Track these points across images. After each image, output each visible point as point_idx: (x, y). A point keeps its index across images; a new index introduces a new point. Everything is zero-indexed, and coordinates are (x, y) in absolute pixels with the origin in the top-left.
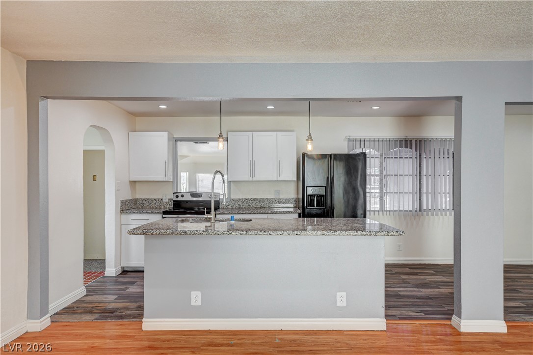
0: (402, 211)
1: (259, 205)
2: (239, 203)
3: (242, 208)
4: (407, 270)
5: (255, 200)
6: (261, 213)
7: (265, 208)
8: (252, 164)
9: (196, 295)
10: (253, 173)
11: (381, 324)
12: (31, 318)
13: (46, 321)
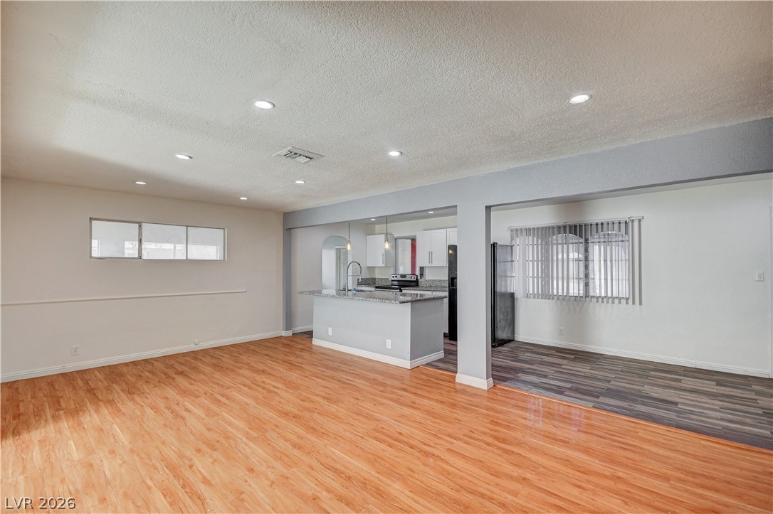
1: (440, 285)
2: (429, 283)
3: (432, 286)
4: (553, 352)
8: (431, 254)
9: (330, 329)
10: (431, 260)
11: (407, 364)
12: (283, 330)
13: (289, 333)
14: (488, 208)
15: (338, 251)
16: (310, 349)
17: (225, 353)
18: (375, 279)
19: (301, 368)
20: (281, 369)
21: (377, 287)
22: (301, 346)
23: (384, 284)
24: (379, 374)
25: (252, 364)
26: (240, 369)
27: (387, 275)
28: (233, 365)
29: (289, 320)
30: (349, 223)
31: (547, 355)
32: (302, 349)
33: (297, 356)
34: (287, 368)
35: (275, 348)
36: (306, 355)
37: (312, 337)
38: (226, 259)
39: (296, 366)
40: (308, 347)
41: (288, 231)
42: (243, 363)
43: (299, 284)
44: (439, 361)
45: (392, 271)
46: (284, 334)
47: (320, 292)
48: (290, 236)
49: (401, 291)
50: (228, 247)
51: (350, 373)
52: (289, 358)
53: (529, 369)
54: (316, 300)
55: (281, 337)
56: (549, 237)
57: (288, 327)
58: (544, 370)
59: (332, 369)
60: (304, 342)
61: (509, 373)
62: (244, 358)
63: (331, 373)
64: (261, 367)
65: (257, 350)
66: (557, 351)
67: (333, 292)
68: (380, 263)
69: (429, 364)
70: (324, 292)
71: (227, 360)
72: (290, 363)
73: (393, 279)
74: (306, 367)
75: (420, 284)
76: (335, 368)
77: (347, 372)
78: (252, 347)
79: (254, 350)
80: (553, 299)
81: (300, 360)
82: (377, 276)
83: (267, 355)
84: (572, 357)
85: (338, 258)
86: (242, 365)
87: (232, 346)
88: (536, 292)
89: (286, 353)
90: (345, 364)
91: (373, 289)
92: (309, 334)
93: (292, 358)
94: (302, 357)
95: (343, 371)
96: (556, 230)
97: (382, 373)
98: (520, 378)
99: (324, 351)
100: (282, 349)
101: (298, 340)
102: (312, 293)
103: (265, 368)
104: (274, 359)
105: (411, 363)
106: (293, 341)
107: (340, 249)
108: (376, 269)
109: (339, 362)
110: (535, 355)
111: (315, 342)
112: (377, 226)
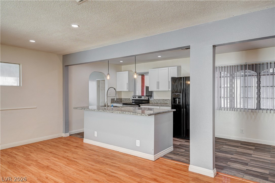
0: (246, 109)
1: (165, 102)
2: (157, 101)
3: (158, 103)
5: (163, 100)
6: (157, 106)
7: (167, 104)
8: (158, 83)
9: (96, 133)
10: (158, 87)
11: (151, 157)
12: (63, 133)
13: (67, 135)
14: (214, 46)
15: (98, 82)
16: (82, 146)
17: (20, 152)
18: (121, 99)
19: (76, 163)
20: (61, 164)
21: (124, 104)
22: (75, 145)
23: (127, 102)
24: (134, 166)
25: (40, 161)
26: (29, 165)
27: (130, 97)
28: (24, 163)
29: (67, 125)
30: (108, 61)
31: (237, 147)
32: (77, 147)
33: (73, 153)
34: (65, 163)
35: (57, 146)
36: (79, 151)
37: (83, 137)
38: (21, 85)
39: (72, 161)
40: (80, 145)
41: (66, 67)
42: (32, 160)
43: (74, 102)
44: (171, 153)
45: (132, 94)
46: (64, 135)
47: (88, 108)
48: (68, 70)
49: (140, 106)
50: (23, 78)
51: (112, 166)
52: (67, 155)
53: (232, 158)
54: (86, 113)
55: (61, 138)
56: (235, 72)
57: (67, 130)
58: (242, 159)
59: (99, 162)
60: (77, 141)
61: (221, 162)
62: (34, 156)
63: (98, 166)
64: (46, 163)
65: (44, 148)
66: (242, 144)
67: (95, 107)
68: (125, 89)
69: (165, 156)
70: (90, 107)
71: (20, 157)
72: (68, 159)
73: (133, 99)
74: (80, 162)
75: (150, 102)
76: (102, 162)
77: (110, 165)
78: (41, 146)
79: (41, 148)
80: (237, 111)
81: (75, 156)
82: (123, 97)
83: (51, 152)
84: (254, 148)
85: (98, 86)
86: (31, 162)
87: (26, 146)
88: (226, 107)
89: (65, 150)
90: (108, 158)
91: (121, 105)
92: (81, 135)
93: (69, 155)
94: (76, 153)
95: (107, 164)
96: (239, 68)
97: (135, 165)
98: (231, 166)
99: (92, 148)
100: (63, 147)
101: (73, 140)
102: (83, 108)
103: (49, 164)
104: (56, 156)
105: (154, 157)
106: (69, 140)
107: (99, 81)
108: (122, 92)
109: (104, 157)
110: (230, 147)
111: (86, 141)
112: (123, 66)
